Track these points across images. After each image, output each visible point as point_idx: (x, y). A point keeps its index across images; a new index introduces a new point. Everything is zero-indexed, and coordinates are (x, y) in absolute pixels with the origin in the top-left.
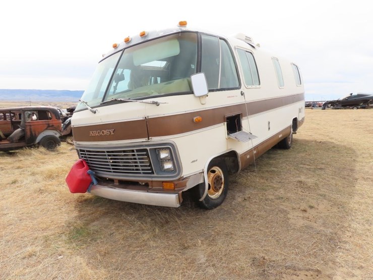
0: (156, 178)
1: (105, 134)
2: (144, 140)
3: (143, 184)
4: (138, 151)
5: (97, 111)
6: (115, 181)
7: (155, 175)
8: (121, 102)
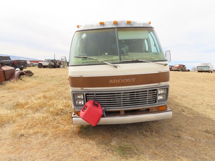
0: (157, 105)
1: (126, 81)
2: (157, 84)
3: (144, 110)
4: (149, 91)
5: (118, 66)
6: (121, 112)
7: (157, 103)
8: (142, 62)
